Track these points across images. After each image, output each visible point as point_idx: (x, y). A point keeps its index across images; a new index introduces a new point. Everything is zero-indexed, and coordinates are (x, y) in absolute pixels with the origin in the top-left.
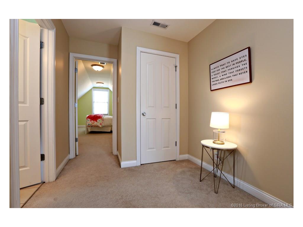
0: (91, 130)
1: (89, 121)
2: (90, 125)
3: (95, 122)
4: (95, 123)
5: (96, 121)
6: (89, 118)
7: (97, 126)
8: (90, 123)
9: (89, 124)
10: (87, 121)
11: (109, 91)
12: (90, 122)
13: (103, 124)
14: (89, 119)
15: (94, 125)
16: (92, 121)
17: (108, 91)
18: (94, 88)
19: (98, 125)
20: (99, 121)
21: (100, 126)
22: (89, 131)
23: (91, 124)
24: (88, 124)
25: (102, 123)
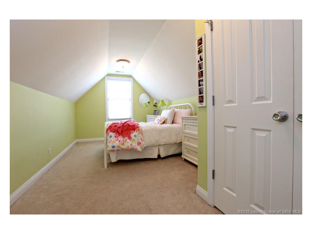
0: (116, 158)
1: (113, 139)
2: (115, 149)
3: (128, 140)
4: (128, 143)
5: (130, 138)
6: (111, 131)
7: (133, 150)
8: (117, 144)
9: (113, 147)
10: (109, 139)
11: (132, 81)
12: (115, 141)
13: (143, 143)
14: (112, 134)
15: (124, 147)
16: (121, 138)
17: (130, 81)
18: (109, 75)
19: (134, 148)
20: (135, 136)
21: (139, 148)
22: (114, 160)
23: (118, 147)
24: (110, 145)
25: (140, 141)
